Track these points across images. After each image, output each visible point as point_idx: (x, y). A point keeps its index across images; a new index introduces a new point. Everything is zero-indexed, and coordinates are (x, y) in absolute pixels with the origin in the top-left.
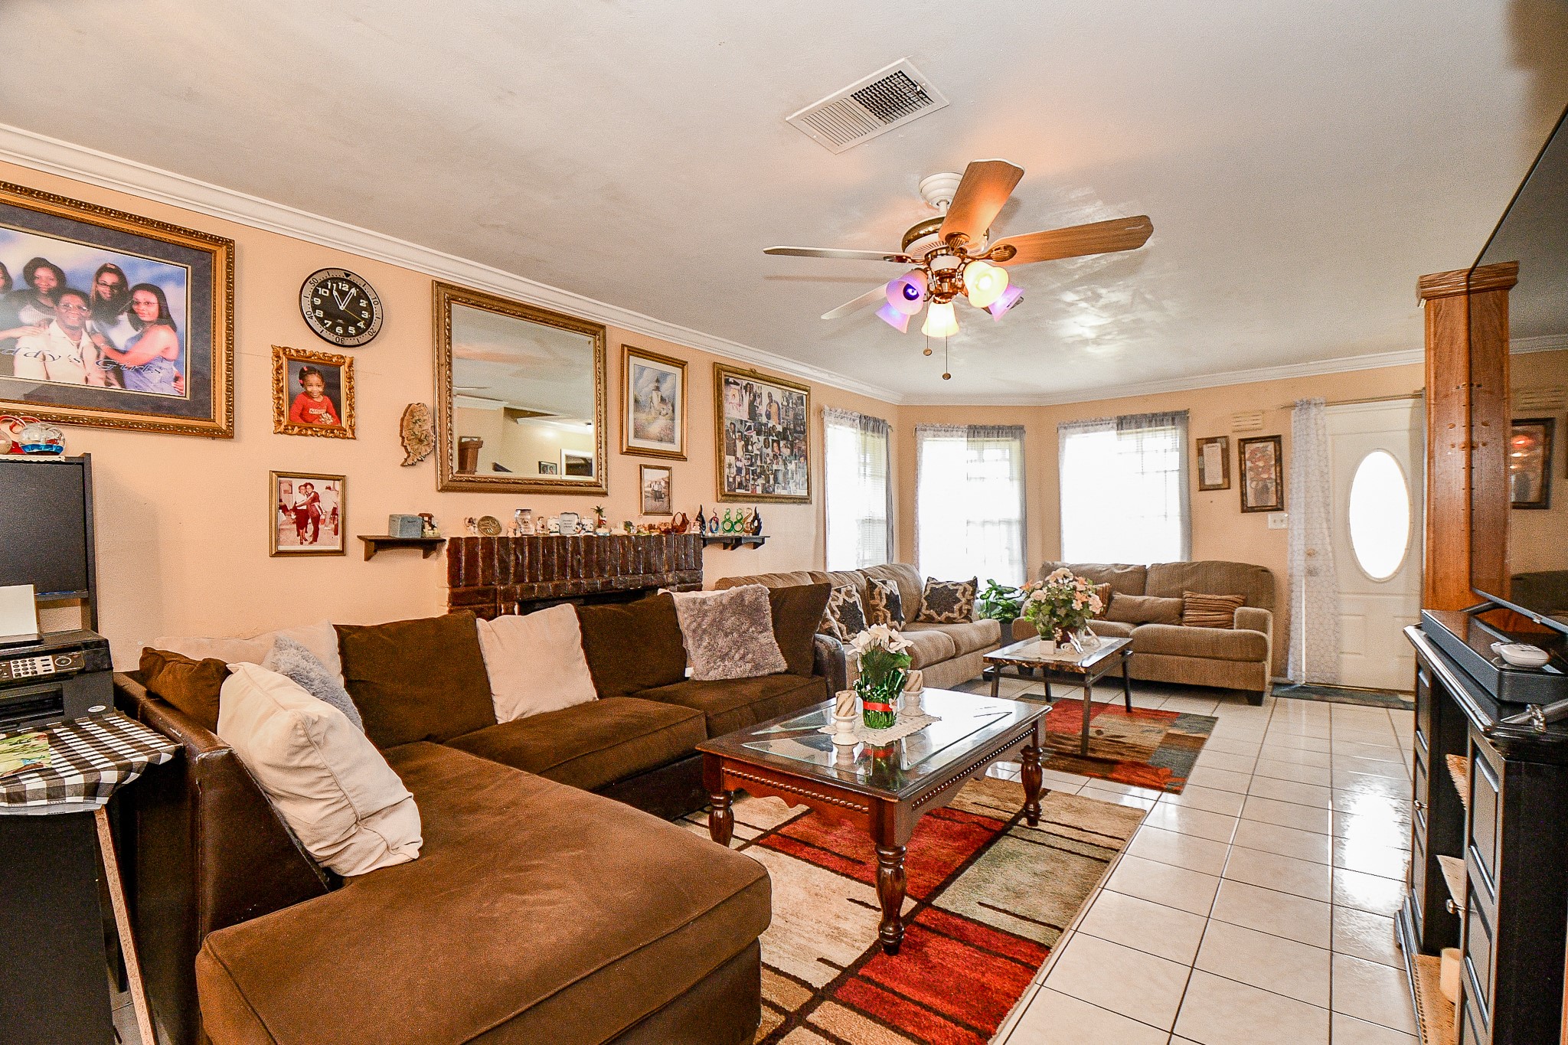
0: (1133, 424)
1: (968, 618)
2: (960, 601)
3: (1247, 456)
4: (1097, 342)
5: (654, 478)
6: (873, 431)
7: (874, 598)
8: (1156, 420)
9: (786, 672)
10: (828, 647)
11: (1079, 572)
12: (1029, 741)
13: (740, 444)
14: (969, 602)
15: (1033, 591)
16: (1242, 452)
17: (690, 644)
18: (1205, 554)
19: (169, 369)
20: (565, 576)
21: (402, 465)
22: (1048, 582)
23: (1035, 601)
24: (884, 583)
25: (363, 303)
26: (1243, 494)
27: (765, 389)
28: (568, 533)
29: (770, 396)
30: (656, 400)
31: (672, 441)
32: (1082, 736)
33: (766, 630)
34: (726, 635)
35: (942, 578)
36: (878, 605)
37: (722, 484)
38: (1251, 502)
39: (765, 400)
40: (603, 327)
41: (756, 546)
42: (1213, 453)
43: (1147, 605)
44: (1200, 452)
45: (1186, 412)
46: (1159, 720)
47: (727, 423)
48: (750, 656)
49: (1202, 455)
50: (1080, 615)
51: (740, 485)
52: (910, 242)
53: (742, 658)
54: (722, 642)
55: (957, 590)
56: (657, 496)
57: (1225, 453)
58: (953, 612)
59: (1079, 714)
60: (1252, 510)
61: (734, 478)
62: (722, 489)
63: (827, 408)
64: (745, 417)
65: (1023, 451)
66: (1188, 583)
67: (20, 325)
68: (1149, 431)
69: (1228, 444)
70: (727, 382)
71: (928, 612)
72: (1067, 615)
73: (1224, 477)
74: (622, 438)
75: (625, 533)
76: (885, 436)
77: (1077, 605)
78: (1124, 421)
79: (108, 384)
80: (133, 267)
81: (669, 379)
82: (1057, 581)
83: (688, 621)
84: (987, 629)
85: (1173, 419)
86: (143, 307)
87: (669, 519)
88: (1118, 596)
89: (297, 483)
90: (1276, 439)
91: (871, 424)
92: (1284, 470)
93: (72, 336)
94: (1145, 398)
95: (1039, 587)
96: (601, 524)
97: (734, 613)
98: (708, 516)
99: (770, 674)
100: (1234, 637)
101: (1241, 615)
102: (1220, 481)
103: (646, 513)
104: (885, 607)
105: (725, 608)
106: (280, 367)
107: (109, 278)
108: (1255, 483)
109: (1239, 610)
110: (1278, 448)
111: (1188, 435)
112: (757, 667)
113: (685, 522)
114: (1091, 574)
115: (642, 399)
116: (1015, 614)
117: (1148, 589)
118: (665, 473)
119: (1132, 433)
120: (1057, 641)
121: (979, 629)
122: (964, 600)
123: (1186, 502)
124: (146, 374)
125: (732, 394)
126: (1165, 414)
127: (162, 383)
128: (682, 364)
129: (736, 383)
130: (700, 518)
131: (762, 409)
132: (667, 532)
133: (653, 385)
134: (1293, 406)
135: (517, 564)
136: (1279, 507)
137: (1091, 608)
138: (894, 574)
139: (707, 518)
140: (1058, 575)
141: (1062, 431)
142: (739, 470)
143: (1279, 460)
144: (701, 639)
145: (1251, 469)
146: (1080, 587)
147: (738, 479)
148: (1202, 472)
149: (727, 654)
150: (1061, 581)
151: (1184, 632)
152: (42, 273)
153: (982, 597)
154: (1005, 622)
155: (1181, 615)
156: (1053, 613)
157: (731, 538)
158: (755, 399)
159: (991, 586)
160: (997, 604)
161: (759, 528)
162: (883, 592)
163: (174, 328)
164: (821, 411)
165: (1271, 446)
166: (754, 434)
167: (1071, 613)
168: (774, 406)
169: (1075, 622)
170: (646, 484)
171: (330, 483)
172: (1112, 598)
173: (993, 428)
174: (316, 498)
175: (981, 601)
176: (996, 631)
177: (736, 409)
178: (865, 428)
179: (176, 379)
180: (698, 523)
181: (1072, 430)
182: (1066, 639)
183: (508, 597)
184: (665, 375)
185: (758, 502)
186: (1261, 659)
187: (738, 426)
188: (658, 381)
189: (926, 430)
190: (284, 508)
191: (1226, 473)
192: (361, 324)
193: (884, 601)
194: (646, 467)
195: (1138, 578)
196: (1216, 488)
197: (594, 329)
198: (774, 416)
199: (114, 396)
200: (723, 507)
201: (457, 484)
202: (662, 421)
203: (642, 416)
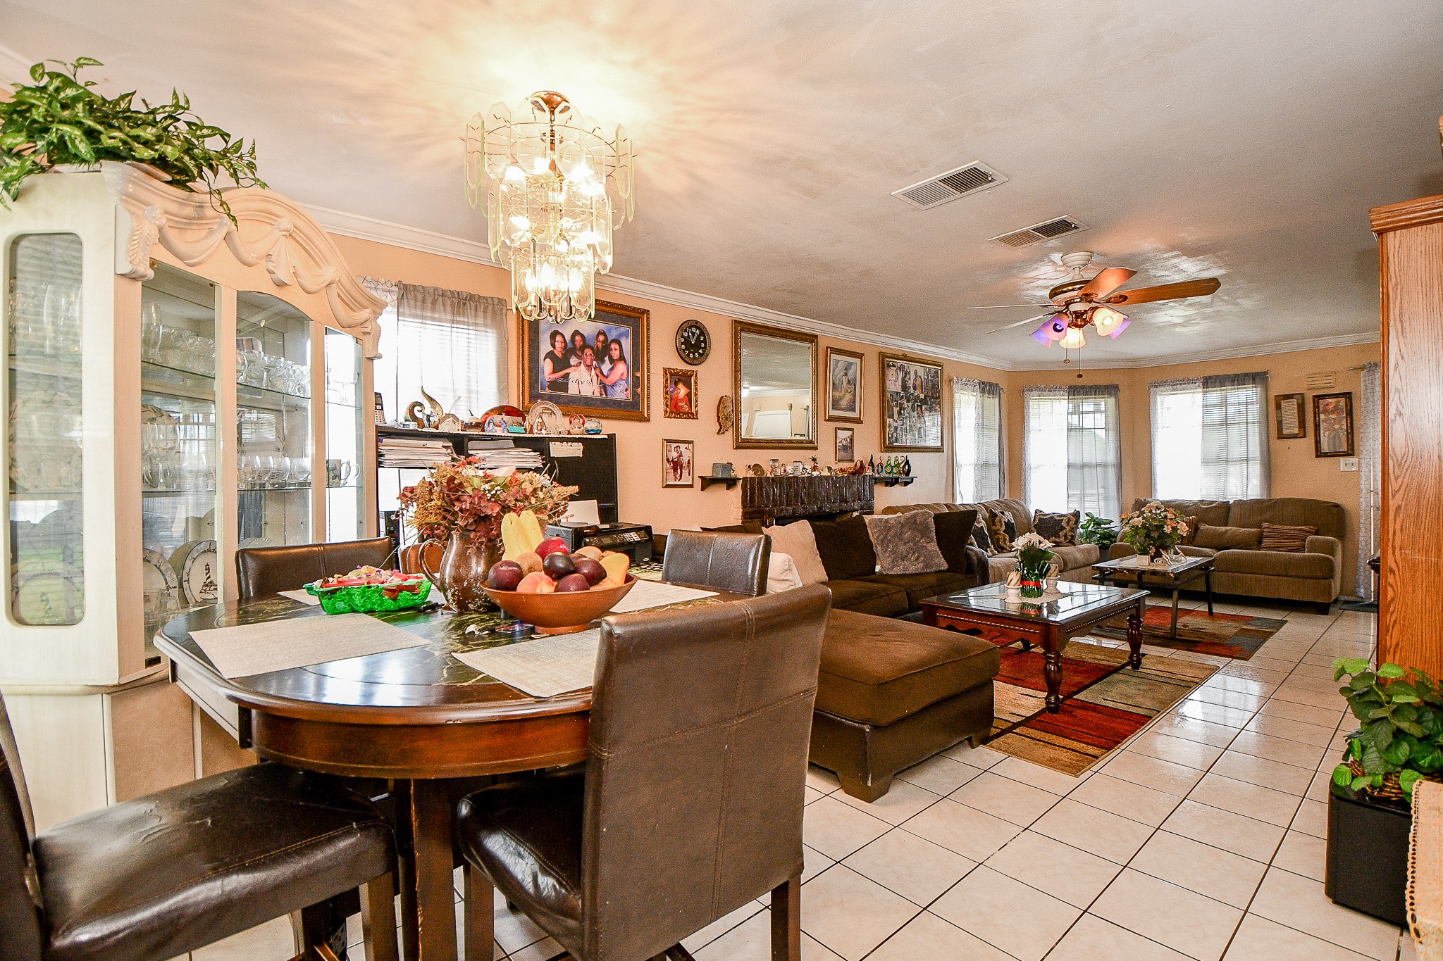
0: (1218, 384)
1: (1072, 542)
2: (1065, 529)
3: (1321, 409)
4: (1182, 325)
5: (843, 436)
6: (989, 394)
7: (995, 525)
8: (1238, 380)
9: (947, 571)
10: (977, 554)
11: (1168, 505)
12: (1133, 612)
13: (896, 410)
14: (1073, 530)
15: (1130, 519)
16: (1316, 407)
17: (878, 549)
18: (1280, 493)
19: (623, 385)
20: (797, 502)
21: (718, 433)
22: (1144, 512)
23: (1133, 526)
24: (1003, 513)
25: (702, 338)
26: (1318, 442)
27: (912, 367)
28: (798, 474)
29: (916, 373)
30: (845, 382)
31: (854, 410)
32: (1171, 628)
33: (932, 541)
34: (905, 544)
35: (1048, 510)
36: (999, 530)
37: (885, 439)
38: (1325, 448)
39: (913, 376)
40: (816, 336)
41: (906, 484)
42: (1290, 408)
43: (1229, 534)
44: (1278, 407)
45: (1265, 373)
46: (1237, 621)
47: (888, 395)
48: (922, 558)
49: (1280, 409)
50: (1170, 537)
51: (897, 440)
52: (1056, 294)
53: (916, 560)
54: (902, 548)
55: (1062, 520)
56: (845, 448)
57: (1301, 408)
58: (1059, 537)
59: (1169, 615)
60: (1326, 455)
61: (892, 434)
62: (884, 442)
63: (955, 378)
64: (899, 390)
65: (1118, 406)
66: (1267, 516)
67: (570, 366)
68: (1232, 389)
69: (1303, 399)
70: (889, 366)
72: (1159, 537)
73: (1300, 427)
74: (825, 410)
75: (829, 474)
76: (998, 396)
77: (1167, 529)
78: (1209, 381)
79: (601, 395)
80: (609, 330)
81: (853, 366)
82: (1150, 512)
83: (877, 534)
84: (1088, 551)
85: (1254, 379)
86: (614, 352)
87: (852, 465)
88: (1203, 527)
89: (674, 445)
90: (1348, 396)
91: (988, 388)
92: (1355, 422)
93: (588, 370)
94: (1228, 362)
95: (1135, 515)
96: (814, 469)
97: (910, 529)
98: (876, 462)
99: (936, 572)
100: (1304, 558)
101: (1311, 542)
102: (1296, 431)
103: (839, 461)
104: (1004, 531)
105: (903, 526)
106: (667, 380)
107: (601, 338)
108: (1327, 433)
109: (1311, 537)
110: (1348, 403)
111: (1267, 392)
112: (927, 566)
113: (862, 467)
114: (1181, 508)
115: (837, 382)
116: (1111, 541)
117: (1230, 521)
118: (849, 433)
119: (1216, 391)
120: (1151, 556)
121: (1081, 551)
122: (1068, 528)
123: (1265, 449)
124: (615, 388)
125: (891, 373)
126: (1246, 375)
127: (621, 393)
128: (860, 356)
129: (894, 366)
130: (871, 463)
131: (911, 383)
132: (853, 474)
133: (842, 373)
134: (1363, 368)
135: (774, 493)
136: (1350, 452)
137: (1179, 532)
138: (1009, 508)
139: (876, 465)
140: (1152, 507)
141: (1153, 389)
142: (895, 429)
143: (1350, 413)
144: (888, 546)
145: (1325, 421)
146: (1170, 516)
147: (895, 435)
148: (1280, 423)
149: (906, 557)
150: (1154, 512)
151: (1261, 554)
152: (578, 338)
153: (1082, 527)
154: (1103, 548)
155: (1260, 542)
156: (1148, 536)
157: (892, 478)
158: (906, 376)
159: (1088, 518)
160: (1095, 533)
161: (909, 470)
162: (1003, 520)
163: (625, 362)
164: (951, 381)
165: (1342, 401)
166: (905, 402)
167: (1163, 535)
168: (919, 379)
169: (1166, 542)
170: (839, 441)
171: (686, 445)
172: (1199, 528)
173: (1091, 387)
174: (681, 455)
175: (1082, 531)
176: (1096, 553)
177: (894, 385)
178: (983, 391)
179: (626, 390)
180: (871, 468)
181: (1161, 388)
182: (1158, 555)
183: (771, 515)
184: (851, 364)
185: (907, 452)
186: (1330, 576)
187: (895, 395)
188: (846, 369)
189: (1032, 391)
190: (668, 460)
191: (1302, 424)
192: (700, 351)
193: (1004, 528)
194: (839, 429)
195: (1223, 511)
196: (1295, 436)
197: (811, 338)
198: (919, 388)
199: (604, 402)
200: (885, 456)
201: (742, 444)
202: (848, 397)
203: (837, 394)
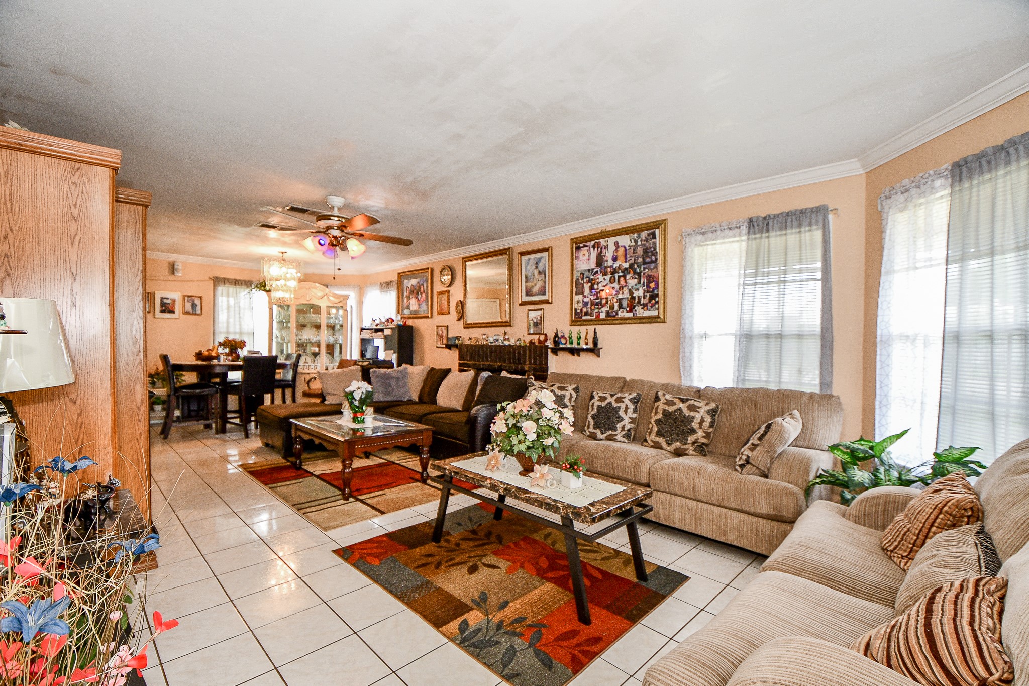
5: (534, 315)
21: (457, 321)
29: (617, 244)
30: (536, 273)
31: (544, 294)
39: (613, 249)
40: (509, 249)
47: (578, 274)
51: (586, 314)
56: (536, 324)
64: (593, 266)
67: (410, 299)
70: (578, 248)
71: (657, 439)
74: (520, 297)
75: (517, 344)
76: (821, 225)
86: (421, 289)
89: (440, 328)
93: (415, 299)
96: (505, 339)
98: (559, 334)
106: (438, 297)
113: (546, 339)
115: (529, 276)
125: (583, 254)
129: (585, 246)
131: (609, 256)
133: (534, 267)
139: (559, 337)
142: (585, 304)
147: (585, 310)
152: (412, 287)
158: (602, 251)
168: (621, 250)
174: (442, 333)
177: (586, 263)
185: (599, 324)
188: (537, 263)
190: (438, 335)
197: (505, 251)
198: (621, 258)
200: (575, 330)
201: (468, 326)
202: (540, 284)
203: (530, 284)
